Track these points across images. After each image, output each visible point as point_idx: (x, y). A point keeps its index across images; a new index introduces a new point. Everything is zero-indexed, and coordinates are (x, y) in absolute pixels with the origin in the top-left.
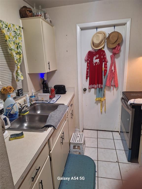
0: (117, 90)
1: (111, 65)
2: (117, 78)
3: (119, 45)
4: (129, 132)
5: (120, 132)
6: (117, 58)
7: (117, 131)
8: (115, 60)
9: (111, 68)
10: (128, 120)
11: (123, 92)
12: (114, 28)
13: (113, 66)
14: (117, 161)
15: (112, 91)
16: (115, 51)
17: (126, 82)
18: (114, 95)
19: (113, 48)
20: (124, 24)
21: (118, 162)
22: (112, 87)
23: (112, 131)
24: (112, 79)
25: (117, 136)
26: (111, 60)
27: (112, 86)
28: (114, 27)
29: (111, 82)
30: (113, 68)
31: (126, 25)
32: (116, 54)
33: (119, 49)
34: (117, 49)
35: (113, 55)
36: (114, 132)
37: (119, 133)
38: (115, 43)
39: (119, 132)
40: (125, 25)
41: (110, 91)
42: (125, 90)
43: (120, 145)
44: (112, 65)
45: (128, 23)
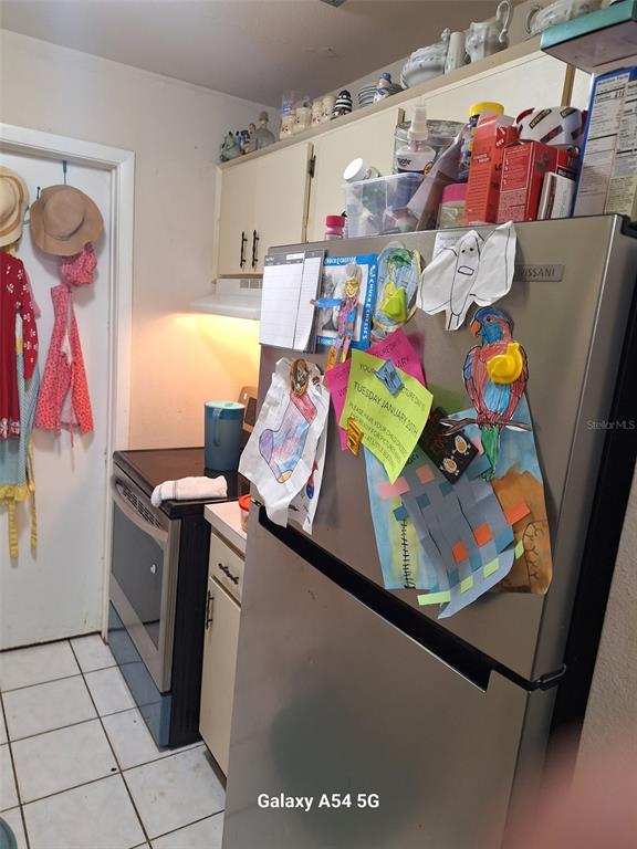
0: (87, 445)
1: (55, 330)
2: (86, 391)
3: (89, 248)
4: (158, 621)
5: (110, 631)
6: (83, 303)
7: (94, 630)
8: (72, 311)
9: (59, 346)
10: (153, 569)
11: (116, 455)
12: (65, 171)
13: (67, 337)
14: (113, 770)
15: (66, 452)
16: (74, 271)
17: (128, 409)
18: (73, 467)
19: (63, 257)
20: (109, 168)
21: (118, 771)
22: (65, 434)
23: (68, 639)
24: (65, 396)
25: (95, 653)
26: (56, 308)
27: (67, 426)
28: (61, 166)
29: (61, 407)
30: (66, 347)
31: (114, 171)
32: (77, 286)
33: (89, 268)
34: (84, 266)
35: (65, 290)
36: (82, 640)
37: (104, 640)
38: (71, 235)
39: (105, 633)
40: (109, 171)
41: (56, 448)
42: (123, 445)
43: (113, 691)
44: (62, 334)
45: (122, 165)
